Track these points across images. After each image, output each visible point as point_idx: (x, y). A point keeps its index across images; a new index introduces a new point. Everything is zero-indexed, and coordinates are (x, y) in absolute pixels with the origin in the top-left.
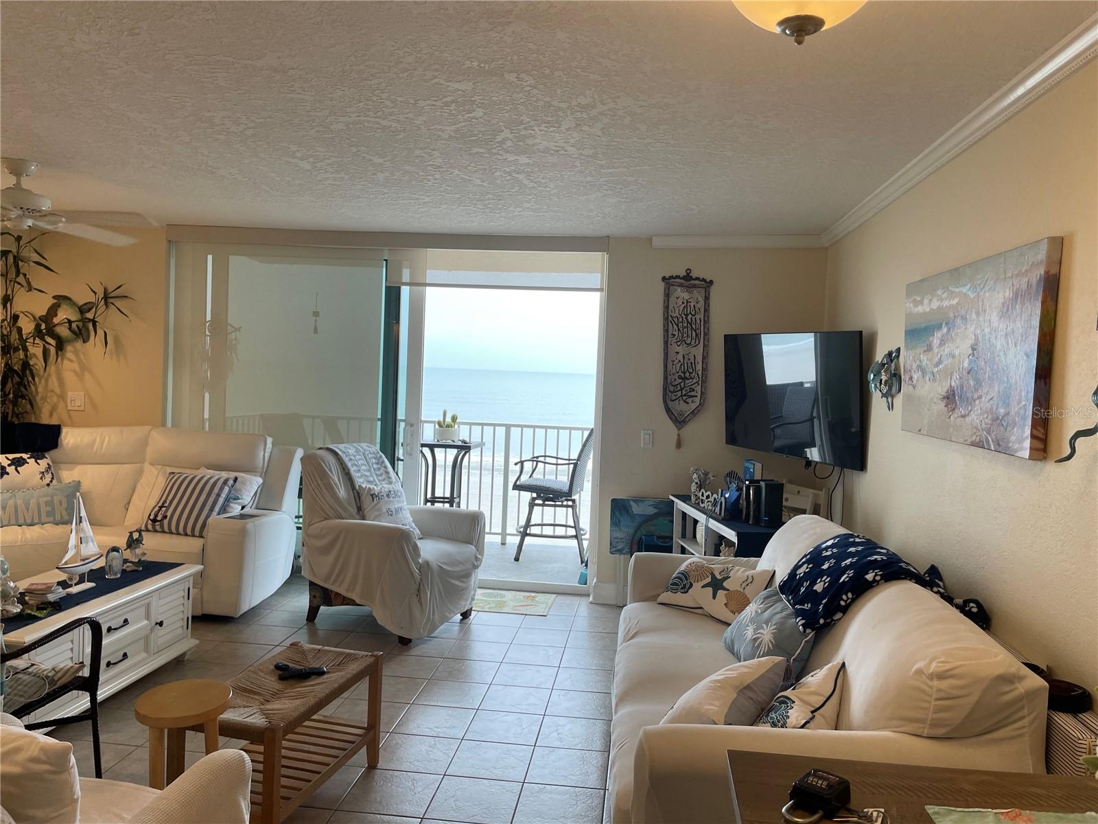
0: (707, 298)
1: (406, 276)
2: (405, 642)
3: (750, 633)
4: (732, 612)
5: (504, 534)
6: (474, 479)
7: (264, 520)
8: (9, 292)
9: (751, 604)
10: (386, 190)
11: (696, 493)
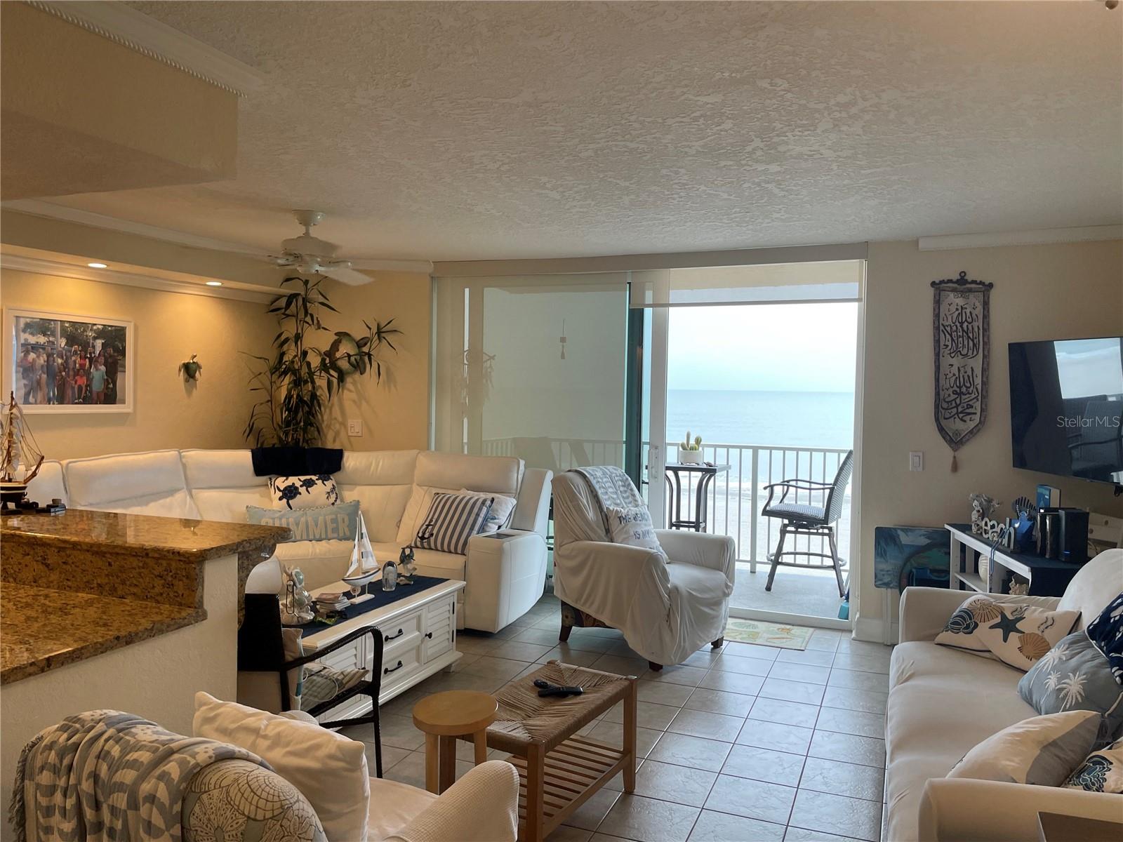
0: (986, 304)
1: (649, 297)
2: (656, 668)
3: (1052, 682)
4: (1028, 657)
5: (753, 562)
6: (721, 503)
7: (519, 539)
8: (300, 331)
9: (1053, 650)
10: (631, 213)
11: (978, 522)
